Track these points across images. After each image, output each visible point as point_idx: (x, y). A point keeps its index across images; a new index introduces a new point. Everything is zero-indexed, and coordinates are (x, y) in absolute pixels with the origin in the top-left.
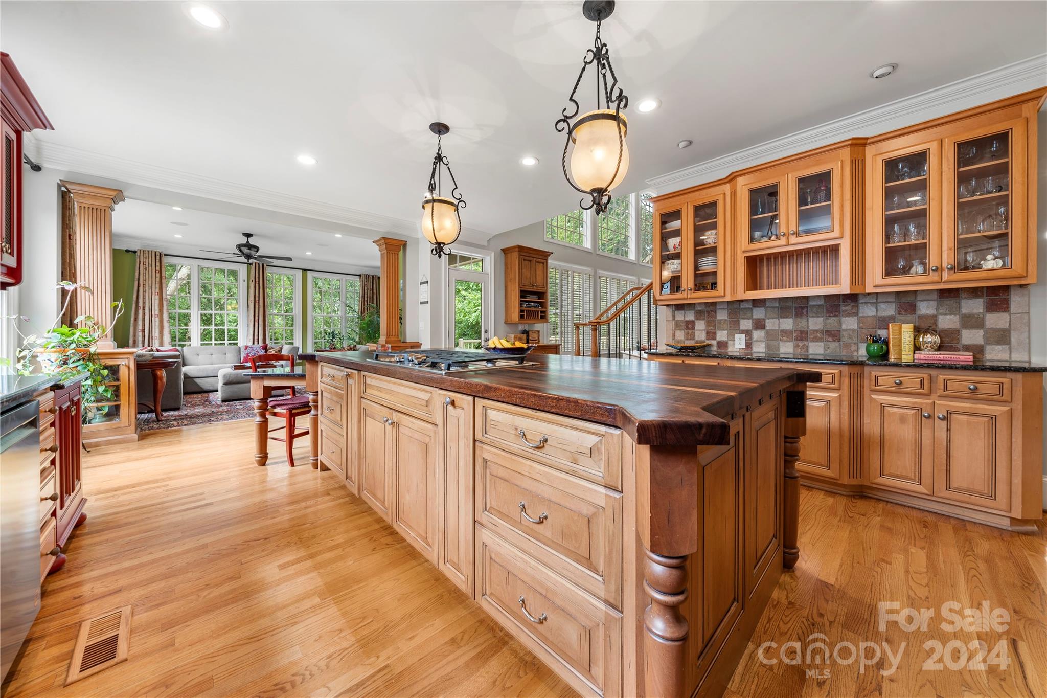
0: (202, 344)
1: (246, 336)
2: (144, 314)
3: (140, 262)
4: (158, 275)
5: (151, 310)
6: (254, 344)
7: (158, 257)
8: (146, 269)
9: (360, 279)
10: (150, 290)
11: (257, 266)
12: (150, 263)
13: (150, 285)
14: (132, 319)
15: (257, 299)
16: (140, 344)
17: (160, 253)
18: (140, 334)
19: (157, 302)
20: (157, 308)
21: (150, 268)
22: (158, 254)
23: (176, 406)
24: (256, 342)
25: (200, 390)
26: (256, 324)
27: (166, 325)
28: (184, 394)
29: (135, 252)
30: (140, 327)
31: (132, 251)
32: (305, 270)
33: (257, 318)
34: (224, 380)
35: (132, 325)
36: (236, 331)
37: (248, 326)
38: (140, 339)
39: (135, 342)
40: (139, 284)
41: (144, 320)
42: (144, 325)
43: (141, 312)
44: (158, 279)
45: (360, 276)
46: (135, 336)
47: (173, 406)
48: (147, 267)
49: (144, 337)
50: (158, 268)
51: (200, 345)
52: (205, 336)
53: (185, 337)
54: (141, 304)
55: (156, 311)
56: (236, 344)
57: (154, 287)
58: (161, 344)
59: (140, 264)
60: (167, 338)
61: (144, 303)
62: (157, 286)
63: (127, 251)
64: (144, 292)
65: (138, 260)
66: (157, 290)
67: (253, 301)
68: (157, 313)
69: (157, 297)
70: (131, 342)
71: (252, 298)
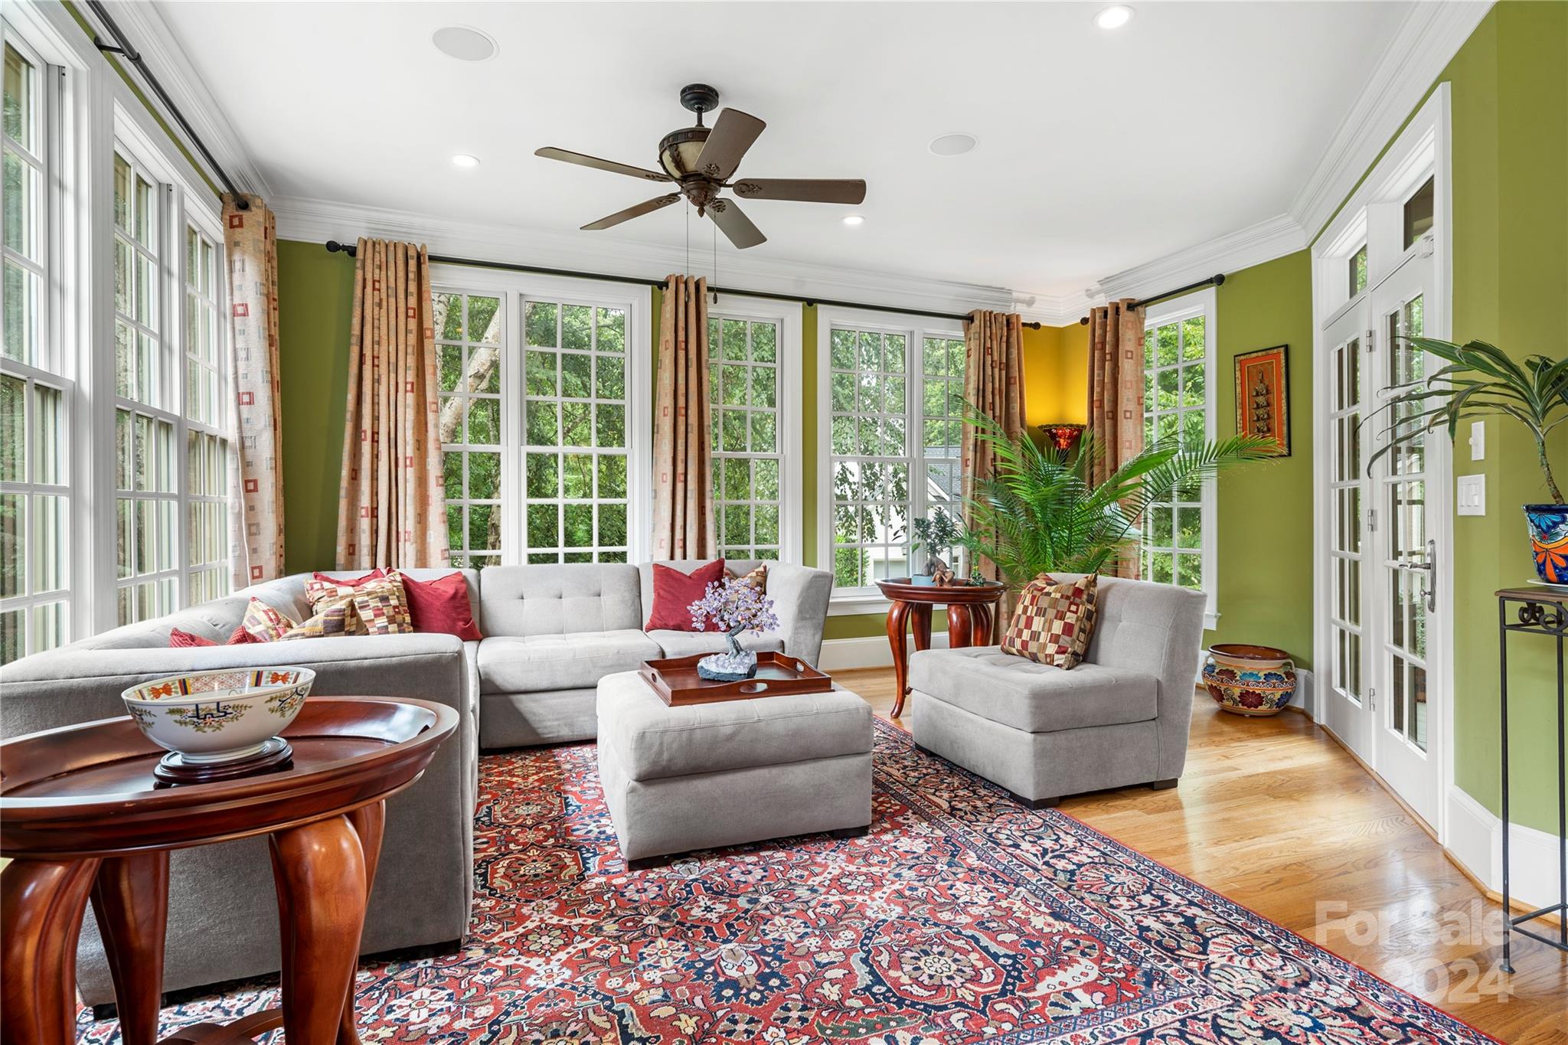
0: (533, 559)
1: (648, 527)
2: (375, 457)
3: (364, 280)
4: (413, 324)
5: (393, 443)
6: (672, 558)
7: (412, 263)
8: (380, 305)
9: (967, 330)
10: (393, 375)
11: (682, 287)
12: (392, 284)
13: (393, 360)
14: (345, 473)
15: (681, 402)
16: (365, 560)
17: (419, 256)
18: (365, 524)
19: (411, 414)
20: (410, 433)
21: (392, 300)
22: (412, 253)
23: (446, 937)
24: (678, 552)
25: (529, 740)
26: (680, 486)
27: (435, 492)
28: (483, 752)
29: (352, 251)
30: (365, 501)
31: (344, 248)
32: (810, 302)
33: (680, 469)
34: (639, 760)
35: (343, 493)
36: (621, 513)
37: (655, 497)
38: (365, 540)
39: (352, 549)
40: (362, 356)
41: (374, 478)
42: (374, 494)
43: (366, 447)
44: (412, 339)
45: (969, 319)
46: (352, 530)
47: (431, 934)
48: (384, 296)
49: (375, 532)
50: (413, 302)
51: (525, 559)
52: (541, 529)
53: (484, 531)
54: (366, 424)
55: (407, 448)
56: (622, 557)
57: (401, 363)
58: (422, 561)
59: (364, 287)
60: (437, 536)
61: (375, 418)
62: (411, 361)
63: (332, 246)
64: (376, 381)
65: (359, 273)
66: (411, 377)
67: (670, 411)
68: (410, 452)
69: (411, 398)
70: (341, 549)
71: (666, 401)
